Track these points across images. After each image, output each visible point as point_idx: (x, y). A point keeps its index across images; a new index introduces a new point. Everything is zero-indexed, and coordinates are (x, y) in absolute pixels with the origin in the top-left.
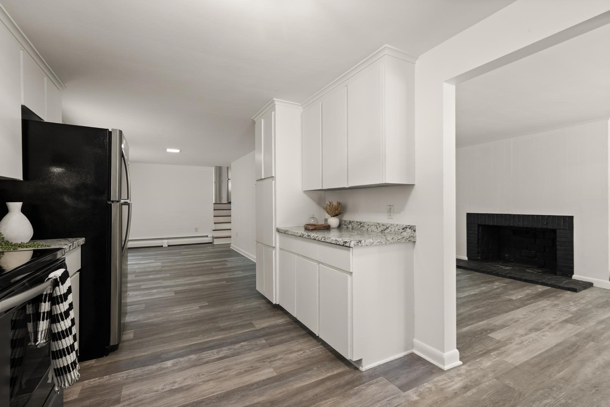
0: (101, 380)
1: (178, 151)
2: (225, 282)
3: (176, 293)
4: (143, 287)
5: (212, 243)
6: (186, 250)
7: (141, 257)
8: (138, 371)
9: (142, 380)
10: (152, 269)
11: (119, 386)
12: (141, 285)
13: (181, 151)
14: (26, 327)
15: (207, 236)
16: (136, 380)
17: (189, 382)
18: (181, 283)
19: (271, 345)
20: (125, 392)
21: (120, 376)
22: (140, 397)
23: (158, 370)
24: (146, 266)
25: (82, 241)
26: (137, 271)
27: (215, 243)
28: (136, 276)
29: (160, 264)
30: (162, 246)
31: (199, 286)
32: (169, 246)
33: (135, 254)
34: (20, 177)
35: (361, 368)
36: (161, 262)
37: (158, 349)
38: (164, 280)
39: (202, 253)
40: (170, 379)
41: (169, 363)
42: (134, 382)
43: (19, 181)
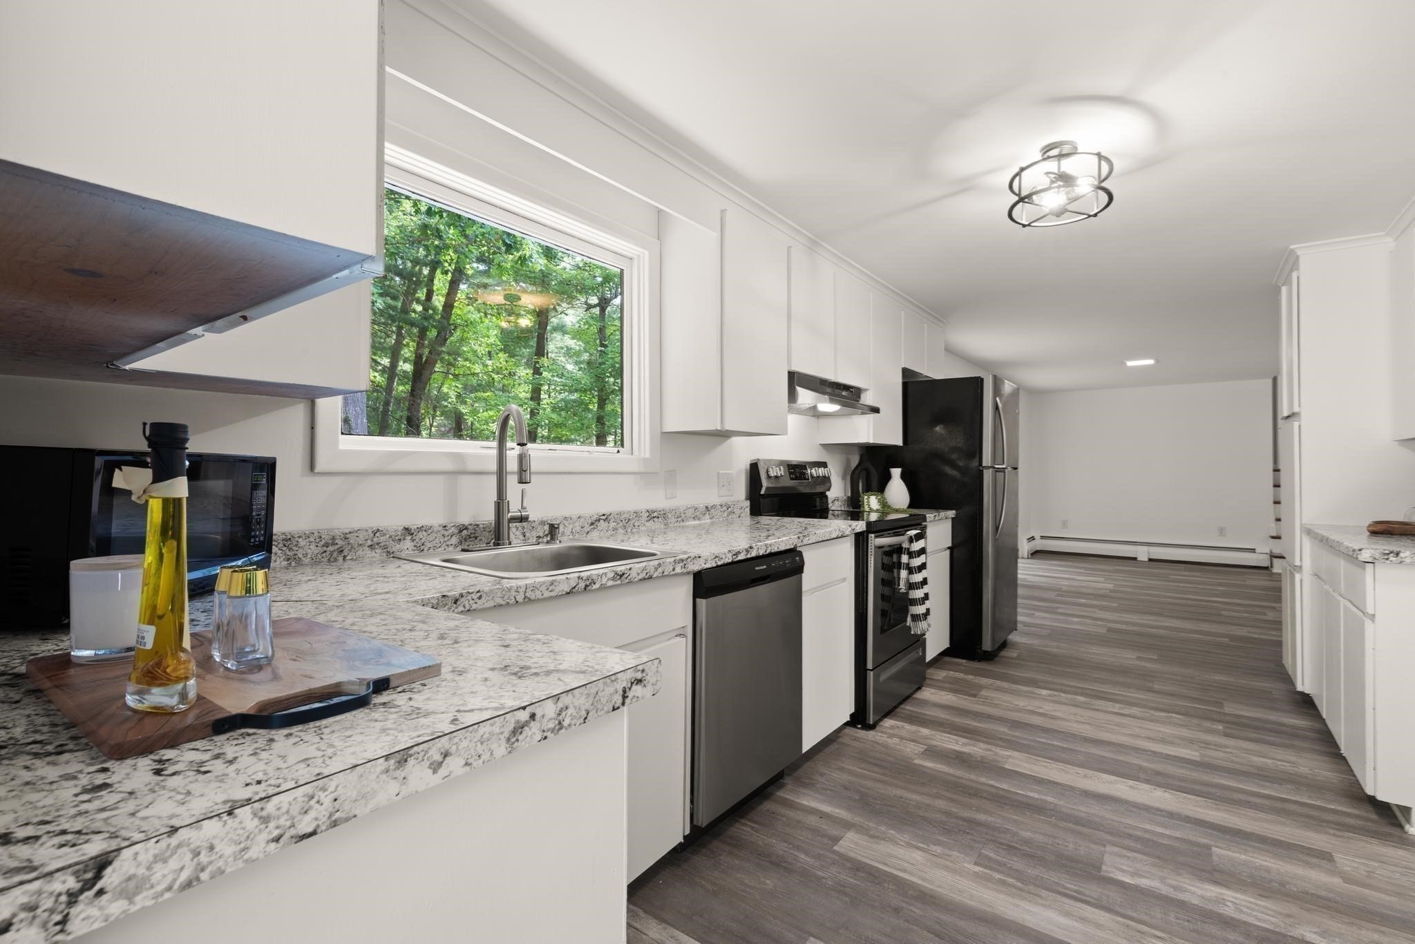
0: (966, 677)
1: (1150, 362)
2: (1227, 640)
3: (1109, 630)
4: (1059, 611)
5: (1266, 568)
6: (1186, 573)
7: (1083, 571)
8: (1005, 685)
9: (1006, 692)
10: (1090, 591)
11: (981, 687)
12: (1058, 608)
13: (1157, 361)
14: (893, 572)
15: (1253, 551)
16: (998, 689)
17: (1058, 714)
18: (1128, 620)
19: (1226, 735)
20: (984, 693)
21: (984, 681)
22: (996, 702)
23: (1027, 692)
24: (1083, 584)
25: (952, 513)
26: (1064, 588)
27: (1275, 570)
28: (1058, 595)
29: (1111, 586)
30: (1135, 559)
31: (1163, 632)
32: (1150, 560)
33: (1075, 564)
34: (900, 442)
35: (1407, 827)
36: (1115, 585)
37: (1039, 677)
38: (1100, 610)
39: (1220, 585)
40: (1037, 703)
41: (1044, 692)
42: (996, 690)
43: (896, 447)
